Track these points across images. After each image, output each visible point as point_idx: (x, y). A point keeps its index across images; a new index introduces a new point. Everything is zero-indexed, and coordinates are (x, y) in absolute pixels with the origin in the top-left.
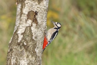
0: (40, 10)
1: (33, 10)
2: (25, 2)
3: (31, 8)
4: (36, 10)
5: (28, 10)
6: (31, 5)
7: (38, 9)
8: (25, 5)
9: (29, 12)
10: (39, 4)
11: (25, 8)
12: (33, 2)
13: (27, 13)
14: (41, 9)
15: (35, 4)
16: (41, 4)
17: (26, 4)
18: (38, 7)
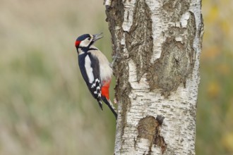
0: (171, 113)
1: (151, 114)
2: (130, 96)
3: (146, 111)
4: (159, 113)
5: (138, 114)
6: (145, 101)
7: (164, 110)
8: (130, 103)
9: (142, 119)
10: (167, 98)
11: (132, 110)
12: (151, 93)
13: (136, 123)
14: (174, 110)
15: (156, 99)
16: (172, 98)
17: (132, 100)
18: (164, 106)
